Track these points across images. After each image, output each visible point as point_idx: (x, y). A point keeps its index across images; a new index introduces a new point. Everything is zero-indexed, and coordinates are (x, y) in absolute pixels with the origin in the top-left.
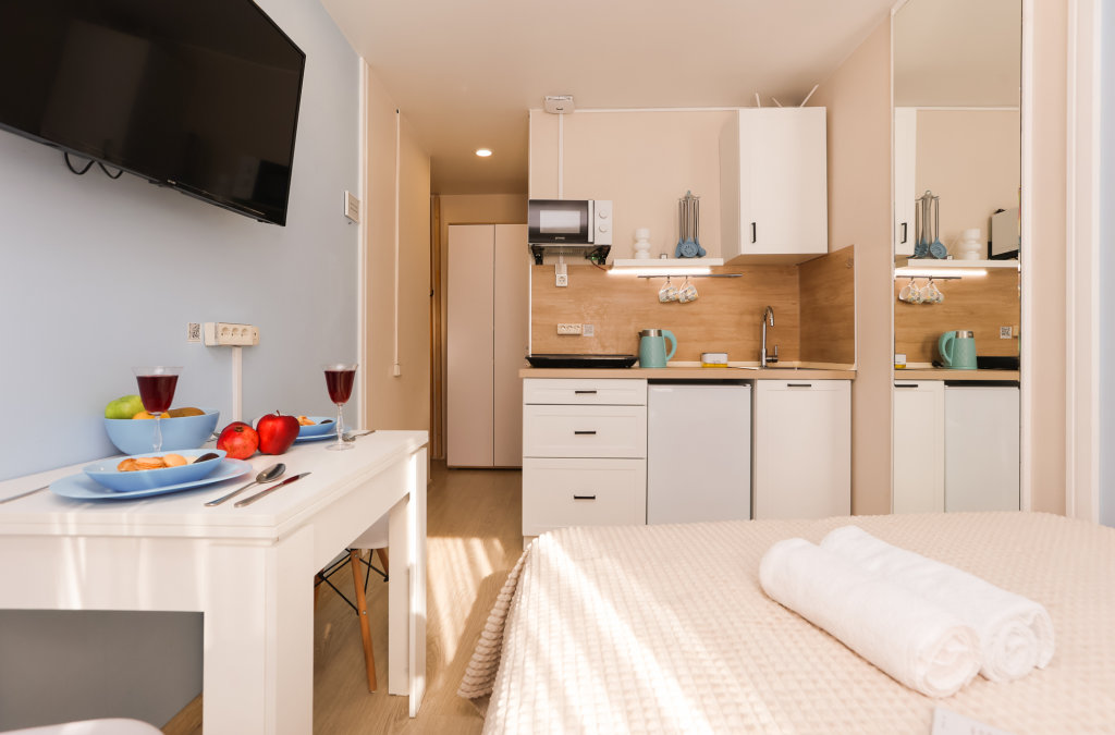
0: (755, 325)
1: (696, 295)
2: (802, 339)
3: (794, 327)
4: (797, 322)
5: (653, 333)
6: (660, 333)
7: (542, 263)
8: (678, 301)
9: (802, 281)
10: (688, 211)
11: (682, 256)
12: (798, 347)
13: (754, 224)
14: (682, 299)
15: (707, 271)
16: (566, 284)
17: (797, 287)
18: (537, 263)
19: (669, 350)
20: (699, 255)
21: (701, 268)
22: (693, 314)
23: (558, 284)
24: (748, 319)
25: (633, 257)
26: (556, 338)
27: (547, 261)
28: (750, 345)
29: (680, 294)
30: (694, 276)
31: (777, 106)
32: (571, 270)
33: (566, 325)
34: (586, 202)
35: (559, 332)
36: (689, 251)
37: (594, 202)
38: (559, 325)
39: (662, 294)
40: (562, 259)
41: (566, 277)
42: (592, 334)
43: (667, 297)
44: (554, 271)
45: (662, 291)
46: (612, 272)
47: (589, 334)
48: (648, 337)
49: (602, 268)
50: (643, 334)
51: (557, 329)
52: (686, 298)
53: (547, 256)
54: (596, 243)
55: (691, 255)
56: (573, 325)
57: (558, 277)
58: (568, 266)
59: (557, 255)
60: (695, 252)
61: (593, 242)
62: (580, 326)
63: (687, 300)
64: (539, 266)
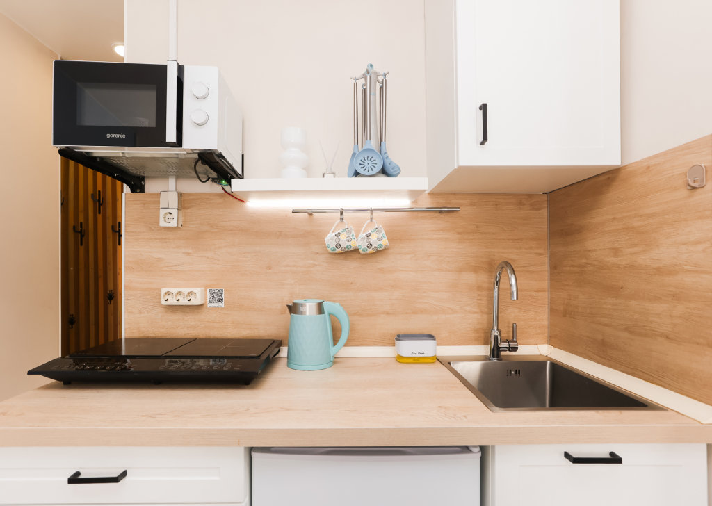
0: (479, 288)
1: (385, 242)
2: (552, 311)
3: (539, 291)
5: (309, 308)
6: (320, 308)
7: (142, 190)
8: (356, 250)
9: (554, 218)
11: (357, 174)
12: (546, 323)
13: (484, 107)
14: (362, 246)
15: (405, 203)
16: (174, 223)
17: (545, 227)
18: (133, 191)
19: (337, 334)
20: (384, 172)
23: (162, 223)
24: (470, 278)
25: (280, 176)
27: (150, 186)
29: (359, 239)
32: (185, 201)
33: (174, 291)
34: (163, 69)
35: (164, 303)
36: (368, 164)
37: (180, 69)
38: (164, 291)
39: (330, 241)
40: (172, 182)
41: (175, 212)
42: (222, 305)
43: (338, 246)
44: (159, 203)
45: (331, 235)
46: (253, 204)
47: (217, 305)
48: (302, 313)
49: (238, 199)
50: (293, 309)
51: (160, 299)
52: (370, 246)
53: (143, 178)
54: (187, 144)
55: (371, 173)
56: (186, 291)
57: (162, 212)
58: (180, 195)
59: (164, 175)
60: (379, 168)
61: (179, 143)
62: (198, 291)
63: (370, 251)
64: (138, 195)
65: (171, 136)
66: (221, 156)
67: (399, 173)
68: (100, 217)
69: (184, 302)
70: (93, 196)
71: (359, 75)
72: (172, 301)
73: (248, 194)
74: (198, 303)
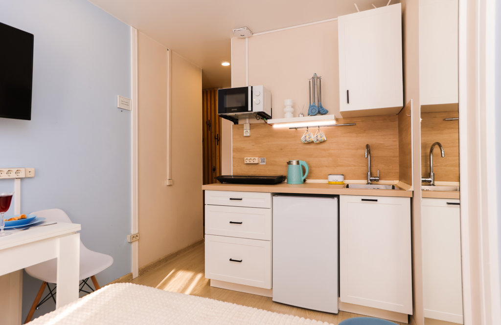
1: (325, 138)
2: (400, 165)
3: (394, 157)
4: (398, 154)
5: (294, 163)
6: (298, 163)
7: (238, 124)
8: (313, 142)
9: (399, 125)
10: (316, 85)
12: (398, 171)
13: (347, 92)
14: (315, 140)
15: (334, 122)
16: (249, 135)
17: (397, 129)
18: (235, 124)
19: (304, 172)
20: (320, 113)
21: (328, 121)
22: (324, 150)
23: (245, 135)
25: (283, 117)
26: (245, 166)
27: (240, 122)
28: (363, 169)
29: (313, 138)
30: (325, 126)
31: (374, 8)
32: (252, 126)
33: (249, 158)
34: (247, 88)
35: (245, 163)
36: (314, 111)
37: (252, 87)
38: (245, 158)
39: (303, 138)
40: (247, 121)
41: (249, 131)
42: (265, 163)
43: (306, 140)
44: (243, 128)
45: (304, 136)
46: (275, 127)
47: (263, 163)
48: (291, 164)
49: (271, 125)
50: (289, 163)
51: (244, 160)
52: (317, 140)
53: (238, 120)
54: (254, 111)
55: (314, 114)
56: (253, 158)
57: (245, 131)
58: (250, 124)
59: (245, 118)
60: (317, 111)
61: (252, 110)
62: (257, 158)
63: (318, 142)
64: (237, 125)
65: (250, 109)
66: (264, 113)
67: (324, 114)
68: (209, 132)
69: (252, 162)
70: (207, 122)
71: (311, 77)
72: (248, 162)
73: (273, 124)
74: (257, 162)
